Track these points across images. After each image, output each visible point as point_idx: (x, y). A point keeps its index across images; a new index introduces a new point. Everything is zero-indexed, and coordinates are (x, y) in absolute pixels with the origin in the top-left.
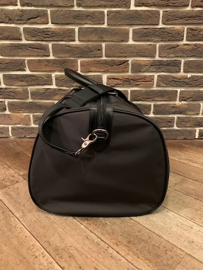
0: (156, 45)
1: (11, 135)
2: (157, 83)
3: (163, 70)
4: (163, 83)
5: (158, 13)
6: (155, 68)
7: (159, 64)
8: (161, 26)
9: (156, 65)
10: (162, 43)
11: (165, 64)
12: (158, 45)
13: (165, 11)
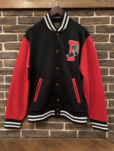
0: (107, 85)
1: (21, 135)
2: (109, 105)
3: (112, 98)
4: (113, 105)
5: (107, 69)
6: (107, 97)
7: (109, 94)
8: (109, 75)
9: (108, 95)
10: (110, 84)
11: (113, 94)
12: (108, 85)
13: (111, 69)
